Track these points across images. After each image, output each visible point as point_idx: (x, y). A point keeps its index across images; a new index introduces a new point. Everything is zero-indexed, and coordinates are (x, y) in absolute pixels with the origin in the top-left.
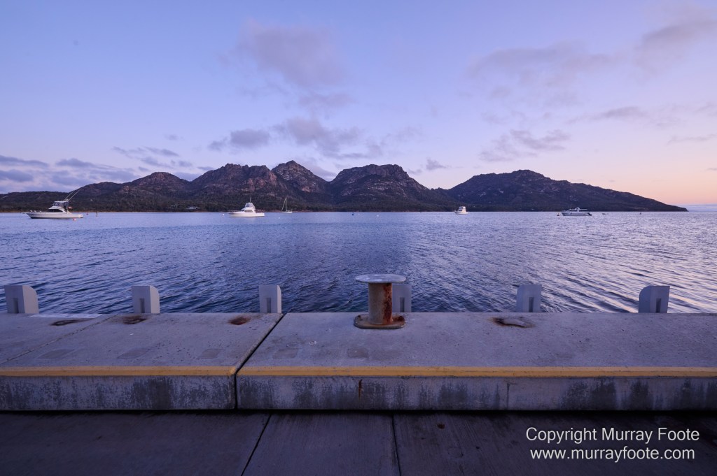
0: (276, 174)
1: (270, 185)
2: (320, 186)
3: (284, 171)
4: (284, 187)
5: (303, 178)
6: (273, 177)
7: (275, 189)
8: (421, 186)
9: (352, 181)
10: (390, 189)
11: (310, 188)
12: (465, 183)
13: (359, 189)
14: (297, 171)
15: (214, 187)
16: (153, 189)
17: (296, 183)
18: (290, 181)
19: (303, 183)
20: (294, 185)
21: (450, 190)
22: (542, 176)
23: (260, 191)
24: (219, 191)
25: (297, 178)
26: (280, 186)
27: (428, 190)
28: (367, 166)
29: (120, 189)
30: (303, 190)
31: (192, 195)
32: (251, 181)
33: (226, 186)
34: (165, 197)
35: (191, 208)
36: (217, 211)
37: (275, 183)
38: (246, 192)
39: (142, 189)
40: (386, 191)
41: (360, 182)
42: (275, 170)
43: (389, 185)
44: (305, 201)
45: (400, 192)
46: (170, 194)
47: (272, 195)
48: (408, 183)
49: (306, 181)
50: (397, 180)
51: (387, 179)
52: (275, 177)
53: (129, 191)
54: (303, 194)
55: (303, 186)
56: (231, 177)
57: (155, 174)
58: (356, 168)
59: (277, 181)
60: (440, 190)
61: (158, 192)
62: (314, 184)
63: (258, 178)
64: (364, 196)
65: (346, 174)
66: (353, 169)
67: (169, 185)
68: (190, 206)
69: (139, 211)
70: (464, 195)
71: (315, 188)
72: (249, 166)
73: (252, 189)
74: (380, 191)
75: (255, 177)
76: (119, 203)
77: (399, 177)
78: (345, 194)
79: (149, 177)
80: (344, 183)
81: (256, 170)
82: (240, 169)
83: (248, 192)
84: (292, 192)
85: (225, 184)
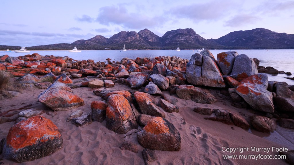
0: (139, 35)
1: (137, 39)
2: (157, 39)
3: (142, 33)
4: (142, 40)
5: (150, 36)
6: (138, 36)
7: (138, 41)
8: (202, 38)
9: (170, 36)
10: (186, 40)
11: (152, 40)
12: (225, 36)
13: (173, 40)
14: (147, 33)
15: (116, 41)
16: (96, 42)
17: (147, 38)
18: (145, 37)
19: (149, 38)
20: (146, 39)
21: (217, 39)
22: (270, 31)
23: (133, 42)
24: (117, 42)
25: (147, 36)
26: (140, 39)
27: (205, 40)
28: (178, 30)
29: (85, 42)
30: (149, 41)
31: (108, 43)
32: (129, 38)
33: (120, 40)
34: (99, 45)
35: (106, 49)
36: (115, 50)
37: (138, 38)
38: (126, 42)
39: (92, 42)
40: (185, 41)
41: (174, 37)
42: (139, 33)
43: (186, 38)
44: (150, 45)
45: (191, 41)
46: (101, 43)
47: (137, 43)
48: (195, 37)
49: (151, 37)
50: (191, 35)
51: (186, 35)
52: (139, 36)
53: (88, 43)
54: (149, 43)
55: (150, 39)
56: (122, 36)
57: (97, 36)
58: (173, 31)
59: (139, 37)
60: (212, 39)
61: (97, 43)
62: (154, 38)
63: (132, 36)
64: (174, 43)
65: (168, 33)
66: (171, 31)
67: (101, 40)
68: (106, 48)
69: (89, 50)
70: (224, 41)
71: (154, 40)
72: (129, 32)
73: (130, 41)
74: (182, 41)
75: (131, 36)
76: (83, 47)
77: (192, 34)
78: (167, 42)
79: (95, 37)
80: (167, 37)
81: (132, 33)
82: (126, 33)
83: (127, 42)
84: (145, 42)
85: (120, 39)
